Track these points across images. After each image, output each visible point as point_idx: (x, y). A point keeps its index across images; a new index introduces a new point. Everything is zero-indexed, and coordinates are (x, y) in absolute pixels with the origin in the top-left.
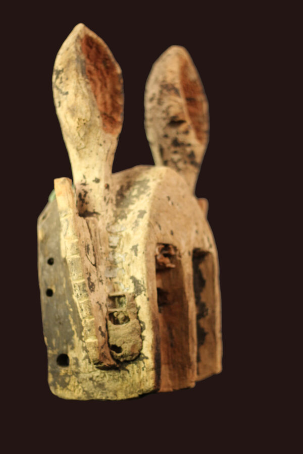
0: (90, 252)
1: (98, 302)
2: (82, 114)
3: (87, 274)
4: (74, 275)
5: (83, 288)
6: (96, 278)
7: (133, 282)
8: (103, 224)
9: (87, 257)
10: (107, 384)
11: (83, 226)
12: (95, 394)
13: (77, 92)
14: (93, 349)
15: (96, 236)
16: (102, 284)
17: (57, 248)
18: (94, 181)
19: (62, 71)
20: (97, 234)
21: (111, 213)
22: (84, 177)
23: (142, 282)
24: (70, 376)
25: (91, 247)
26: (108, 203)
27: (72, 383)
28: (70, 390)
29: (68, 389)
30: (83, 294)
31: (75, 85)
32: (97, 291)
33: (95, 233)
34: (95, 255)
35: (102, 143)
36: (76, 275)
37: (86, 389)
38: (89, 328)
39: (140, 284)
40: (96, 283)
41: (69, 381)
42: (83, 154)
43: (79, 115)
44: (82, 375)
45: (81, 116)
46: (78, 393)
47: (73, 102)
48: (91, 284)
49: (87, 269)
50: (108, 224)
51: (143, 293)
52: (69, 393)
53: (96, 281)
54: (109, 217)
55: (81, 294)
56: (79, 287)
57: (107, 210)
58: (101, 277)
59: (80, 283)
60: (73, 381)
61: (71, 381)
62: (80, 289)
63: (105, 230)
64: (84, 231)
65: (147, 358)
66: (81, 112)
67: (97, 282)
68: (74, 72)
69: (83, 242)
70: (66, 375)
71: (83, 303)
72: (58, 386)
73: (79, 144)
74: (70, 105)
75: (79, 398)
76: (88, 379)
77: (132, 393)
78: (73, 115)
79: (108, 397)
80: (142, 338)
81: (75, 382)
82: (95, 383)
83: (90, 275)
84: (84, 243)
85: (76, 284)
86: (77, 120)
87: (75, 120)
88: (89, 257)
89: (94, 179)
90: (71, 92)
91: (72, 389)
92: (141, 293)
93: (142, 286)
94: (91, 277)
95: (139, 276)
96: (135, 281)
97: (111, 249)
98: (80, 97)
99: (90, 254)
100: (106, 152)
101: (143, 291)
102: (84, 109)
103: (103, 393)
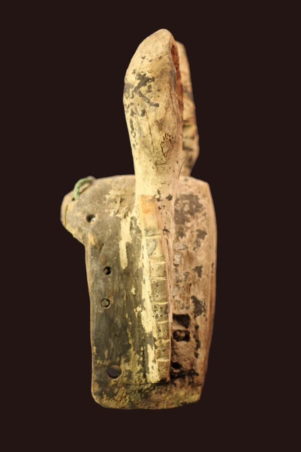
2: (170, 130)
4: (157, 296)
5: (165, 310)
7: (193, 302)
10: (154, 395)
11: (166, 247)
12: (139, 405)
13: (168, 106)
14: (164, 369)
17: (115, 258)
18: (167, 198)
19: (153, 79)
22: (159, 192)
23: (203, 302)
24: (119, 388)
27: (120, 393)
28: (116, 400)
29: (114, 399)
30: (164, 316)
31: (167, 99)
35: (179, 161)
36: (159, 296)
37: (133, 400)
38: (164, 349)
39: (200, 305)
41: (118, 392)
42: (161, 169)
43: (167, 130)
44: (132, 387)
45: (168, 131)
46: (123, 403)
47: (162, 116)
51: (203, 313)
52: (115, 402)
55: (161, 316)
56: (161, 308)
59: (163, 305)
60: (122, 392)
61: (120, 391)
62: (161, 311)
64: (167, 252)
65: (197, 375)
66: (169, 128)
68: (167, 85)
69: (167, 264)
70: (116, 385)
71: (162, 324)
72: (105, 396)
73: (160, 159)
74: (158, 118)
75: (123, 407)
76: (137, 391)
77: (173, 404)
78: (160, 129)
79: (149, 407)
80: (197, 355)
81: (123, 393)
82: (143, 395)
85: (158, 305)
86: (164, 135)
87: (160, 135)
89: (168, 196)
90: (162, 105)
91: (119, 399)
92: (201, 314)
93: (203, 307)
95: (200, 297)
96: (196, 301)
98: (170, 112)
101: (203, 311)
102: (172, 125)
103: (146, 404)
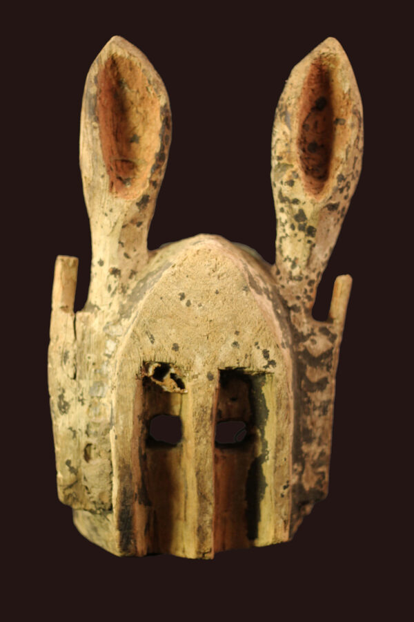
0: (68, 360)
1: (71, 428)
2: (87, 171)
3: (59, 390)
6: (73, 396)
8: (100, 324)
9: (63, 368)
11: (66, 326)
15: (83, 339)
16: (83, 404)
18: (98, 263)
20: (86, 337)
21: (116, 308)
25: (71, 355)
26: (114, 293)
32: (73, 413)
33: (83, 335)
34: (75, 365)
35: (108, 213)
40: (72, 404)
45: (86, 173)
48: (63, 404)
49: (60, 384)
50: (108, 323)
53: (72, 399)
54: (111, 313)
57: (110, 304)
58: (82, 395)
63: (101, 331)
64: (66, 332)
66: (86, 168)
67: (74, 401)
69: (60, 348)
83: (64, 391)
84: (62, 349)
88: (65, 367)
89: (99, 260)
94: (65, 395)
97: (106, 358)
99: (67, 364)
100: (113, 225)
102: (88, 164)
